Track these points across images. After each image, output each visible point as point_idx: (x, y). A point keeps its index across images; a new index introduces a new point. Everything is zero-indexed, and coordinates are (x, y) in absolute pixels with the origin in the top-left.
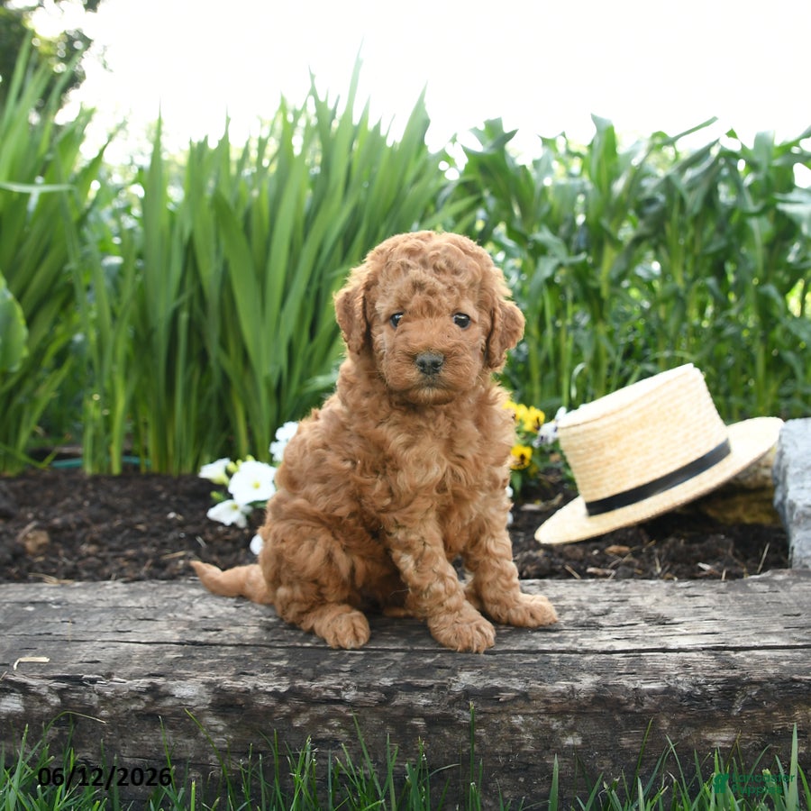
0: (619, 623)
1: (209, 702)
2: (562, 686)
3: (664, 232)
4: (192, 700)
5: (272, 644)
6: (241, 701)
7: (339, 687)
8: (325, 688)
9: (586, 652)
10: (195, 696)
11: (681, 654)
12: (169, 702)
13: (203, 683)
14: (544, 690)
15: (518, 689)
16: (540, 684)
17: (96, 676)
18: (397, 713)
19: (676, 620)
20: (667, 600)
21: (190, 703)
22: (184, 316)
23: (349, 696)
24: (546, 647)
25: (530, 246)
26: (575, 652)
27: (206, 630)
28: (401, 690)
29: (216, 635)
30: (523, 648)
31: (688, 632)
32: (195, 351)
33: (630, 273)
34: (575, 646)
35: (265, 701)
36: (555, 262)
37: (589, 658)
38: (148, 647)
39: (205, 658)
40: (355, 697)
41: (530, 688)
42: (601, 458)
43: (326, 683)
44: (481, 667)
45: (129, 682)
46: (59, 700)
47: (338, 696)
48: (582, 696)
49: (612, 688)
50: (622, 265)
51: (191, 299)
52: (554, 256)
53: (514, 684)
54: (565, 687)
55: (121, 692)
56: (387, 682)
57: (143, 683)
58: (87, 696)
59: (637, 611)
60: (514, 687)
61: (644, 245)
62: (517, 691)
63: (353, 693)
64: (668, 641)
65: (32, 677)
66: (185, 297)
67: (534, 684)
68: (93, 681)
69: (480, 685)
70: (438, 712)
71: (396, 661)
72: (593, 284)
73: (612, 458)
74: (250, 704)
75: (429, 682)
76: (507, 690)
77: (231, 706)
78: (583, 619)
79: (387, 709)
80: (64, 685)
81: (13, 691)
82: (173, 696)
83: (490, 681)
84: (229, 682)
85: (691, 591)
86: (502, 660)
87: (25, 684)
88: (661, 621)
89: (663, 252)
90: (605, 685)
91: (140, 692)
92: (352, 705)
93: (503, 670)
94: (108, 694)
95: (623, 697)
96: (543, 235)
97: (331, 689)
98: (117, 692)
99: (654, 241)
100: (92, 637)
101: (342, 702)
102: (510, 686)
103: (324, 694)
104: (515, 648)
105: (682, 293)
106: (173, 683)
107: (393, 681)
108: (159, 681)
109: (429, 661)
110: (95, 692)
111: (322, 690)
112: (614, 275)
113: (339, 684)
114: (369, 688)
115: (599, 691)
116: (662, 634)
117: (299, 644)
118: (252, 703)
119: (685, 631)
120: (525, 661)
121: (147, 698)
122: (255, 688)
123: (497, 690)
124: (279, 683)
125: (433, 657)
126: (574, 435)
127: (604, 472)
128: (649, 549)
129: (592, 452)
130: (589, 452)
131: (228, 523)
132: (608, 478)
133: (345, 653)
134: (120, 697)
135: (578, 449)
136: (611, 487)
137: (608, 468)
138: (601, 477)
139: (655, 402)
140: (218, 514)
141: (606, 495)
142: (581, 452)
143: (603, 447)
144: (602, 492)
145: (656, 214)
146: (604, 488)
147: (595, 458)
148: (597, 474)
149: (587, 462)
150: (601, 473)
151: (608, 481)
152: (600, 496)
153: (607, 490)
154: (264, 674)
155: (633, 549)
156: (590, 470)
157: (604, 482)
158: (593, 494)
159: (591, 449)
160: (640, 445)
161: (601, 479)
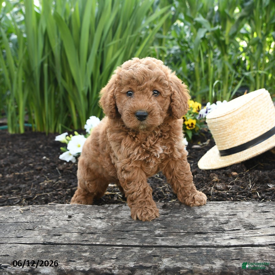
0: (233, 229)
2: (207, 267)
3: (253, 13)
5: (83, 243)
7: (111, 268)
8: (105, 269)
9: (218, 247)
10: (50, 273)
11: (260, 248)
13: (53, 267)
14: (199, 269)
15: (188, 268)
16: (198, 266)
17: (7, 264)
19: (258, 227)
20: (253, 214)
22: (46, 65)
23: (116, 272)
24: (200, 243)
25: (194, 23)
26: (213, 246)
27: (55, 235)
28: (137, 269)
29: (59, 238)
30: (191, 244)
31: (263, 234)
32: (52, 79)
33: (238, 33)
34: (214, 243)
36: (205, 30)
37: (219, 250)
38: (29, 246)
39: (54, 252)
40: (118, 273)
41: (194, 268)
42: (225, 133)
43: (105, 266)
44: (172, 256)
47: (110, 272)
48: (216, 271)
49: (229, 267)
50: (235, 30)
51: (48, 57)
52: (205, 28)
53: (186, 266)
54: (209, 267)
56: (132, 265)
57: (27, 268)
58: (4, 274)
59: (241, 221)
60: (186, 267)
61: (244, 20)
62: (188, 269)
63: (117, 270)
64: (253, 240)
66: (45, 57)
67: (195, 266)
68: (6, 267)
69: (171, 266)
71: (135, 253)
72: (222, 39)
73: (230, 132)
75: (149, 265)
76: (183, 268)
78: (217, 226)
82: (40, 273)
83: (176, 264)
84: (64, 266)
85: (264, 209)
86: (181, 251)
88: (251, 227)
89: (252, 22)
90: (226, 266)
91: (26, 272)
93: (182, 257)
94: (13, 273)
95: (234, 272)
96: (200, 19)
97: (108, 269)
98: (16, 272)
99: (248, 18)
100: (6, 241)
102: (185, 266)
103: (105, 271)
104: (187, 245)
105: (261, 41)
106: (40, 267)
107: (135, 264)
109: (150, 252)
110: (7, 272)
111: (104, 269)
112: (231, 34)
113: (111, 266)
114: (124, 268)
115: (224, 269)
116: (251, 235)
117: (94, 243)
119: (261, 234)
120: (192, 252)
121: (29, 274)
122: (75, 269)
123: (179, 268)
124: (85, 266)
125: (152, 250)
126: (213, 123)
127: (227, 138)
128: (246, 174)
129: (222, 130)
130: (220, 130)
131: (68, 161)
132: (228, 141)
133: (114, 248)
134: (18, 274)
135: (215, 128)
136: (230, 145)
137: (228, 137)
138: (225, 140)
139: (249, 108)
140: (64, 157)
141: (228, 148)
142: (217, 130)
143: (226, 128)
144: (226, 147)
145: (249, 6)
146: (227, 145)
147: (223, 133)
148: (224, 139)
149: (219, 134)
150: (225, 139)
151: (228, 142)
152: (225, 149)
153: (228, 146)
154: (79, 261)
155: (239, 174)
156: (220, 138)
157: (227, 142)
158: (222, 147)
159: (221, 129)
160: (243, 126)
161: (225, 141)
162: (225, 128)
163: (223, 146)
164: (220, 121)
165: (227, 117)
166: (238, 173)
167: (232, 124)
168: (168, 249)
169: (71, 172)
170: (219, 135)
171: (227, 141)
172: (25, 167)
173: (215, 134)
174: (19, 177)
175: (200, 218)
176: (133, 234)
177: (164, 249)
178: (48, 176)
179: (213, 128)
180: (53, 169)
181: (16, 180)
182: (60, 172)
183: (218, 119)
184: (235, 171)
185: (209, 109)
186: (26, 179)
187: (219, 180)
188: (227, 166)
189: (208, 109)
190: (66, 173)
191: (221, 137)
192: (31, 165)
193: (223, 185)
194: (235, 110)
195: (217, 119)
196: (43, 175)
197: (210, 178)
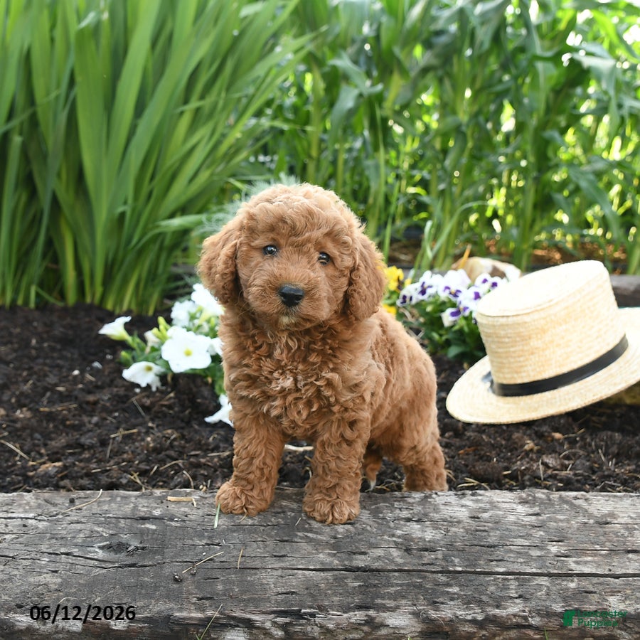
1: (419, 630)
3: (451, 65)
4: (403, 629)
5: (427, 568)
6: (447, 629)
7: (525, 614)
8: (515, 616)
10: (407, 626)
12: (384, 631)
13: (410, 614)
17: (312, 610)
18: (574, 634)
21: (402, 631)
23: (534, 621)
27: (354, 553)
30: (636, 572)
35: (468, 628)
36: (356, 92)
38: (322, 574)
39: (386, 587)
40: (541, 623)
42: (526, 348)
43: (511, 611)
44: (619, 592)
45: (345, 615)
46: (283, 633)
47: (526, 622)
52: (356, 86)
55: (341, 624)
56: (558, 608)
57: (359, 616)
58: (309, 628)
61: (430, 76)
63: (538, 619)
65: (251, 613)
68: (313, 615)
69: (630, 610)
70: (605, 633)
71: (547, 586)
73: (536, 348)
74: (455, 630)
75: (591, 608)
77: (438, 633)
79: (566, 632)
80: (287, 620)
81: (238, 626)
82: (388, 626)
84: (432, 612)
86: (629, 584)
87: (249, 620)
89: (447, 83)
91: (359, 624)
92: (537, 629)
94: (331, 626)
97: (519, 616)
98: (338, 624)
99: (440, 73)
100: (259, 564)
101: (530, 627)
103: (514, 620)
104: (630, 572)
105: (463, 127)
106: (385, 615)
107: (563, 607)
108: (372, 613)
109: (572, 585)
110: (316, 625)
111: (512, 617)
113: (524, 611)
114: (549, 614)
117: (451, 569)
118: (457, 630)
121: (366, 628)
122: (457, 617)
124: (473, 611)
125: (572, 581)
126: (502, 325)
127: (527, 360)
128: (583, 438)
129: (519, 341)
130: (516, 342)
131: (144, 385)
132: (531, 365)
133: (499, 578)
134: (342, 628)
135: (504, 337)
136: (532, 374)
137: (532, 357)
138: (524, 364)
139: (579, 300)
140: (133, 376)
141: (526, 380)
142: (507, 340)
143: (530, 338)
144: (522, 377)
145: (447, 46)
146: (524, 374)
147: (521, 348)
148: (520, 362)
149: (512, 349)
150: (524, 361)
151: (530, 368)
152: (519, 381)
153: (529, 376)
154: (452, 603)
155: (566, 436)
156: (512, 357)
157: (525, 369)
158: (512, 378)
159: (518, 339)
160: (563, 338)
161: (522, 367)
162: (525, 339)
163: (515, 376)
164: (519, 324)
165: (536, 316)
166: (563, 435)
167: (544, 331)
168: (602, 579)
169: (171, 412)
170: (509, 352)
171: (526, 366)
172: (48, 394)
173: (499, 348)
174: (50, 417)
175: (608, 523)
176: (511, 551)
177: (595, 580)
178: (115, 418)
179: (497, 337)
180: (124, 403)
181: (45, 424)
182: (144, 412)
183: (515, 319)
184: (557, 430)
185: (430, 287)
186: (68, 423)
187: (536, 448)
188: (535, 419)
189: (426, 286)
190: (160, 415)
191: (514, 357)
192: (60, 389)
193: (555, 459)
194: (552, 303)
195: (510, 319)
196: (104, 415)
197: (516, 443)
